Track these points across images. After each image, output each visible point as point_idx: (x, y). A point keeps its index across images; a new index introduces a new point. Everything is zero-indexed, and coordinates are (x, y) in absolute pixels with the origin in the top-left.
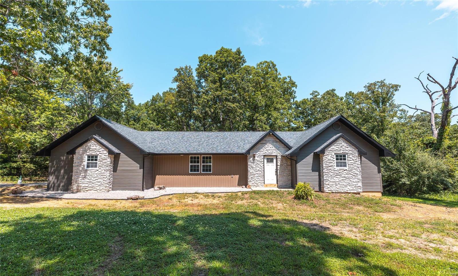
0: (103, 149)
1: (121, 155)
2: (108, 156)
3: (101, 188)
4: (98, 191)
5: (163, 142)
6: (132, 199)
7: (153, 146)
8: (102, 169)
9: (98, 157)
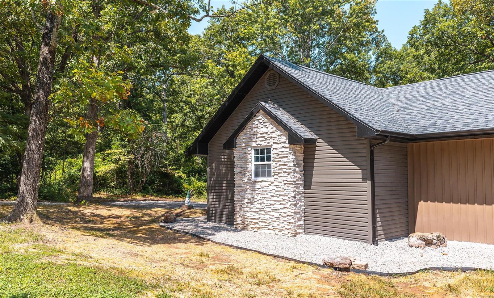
0: (279, 133)
1: (317, 144)
2: (290, 147)
3: (281, 225)
4: (277, 231)
5: (439, 104)
6: (331, 266)
7: (408, 117)
8: (280, 180)
9: (273, 151)
